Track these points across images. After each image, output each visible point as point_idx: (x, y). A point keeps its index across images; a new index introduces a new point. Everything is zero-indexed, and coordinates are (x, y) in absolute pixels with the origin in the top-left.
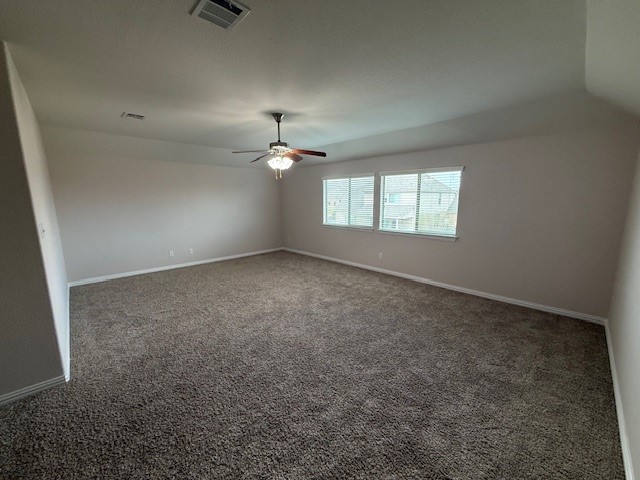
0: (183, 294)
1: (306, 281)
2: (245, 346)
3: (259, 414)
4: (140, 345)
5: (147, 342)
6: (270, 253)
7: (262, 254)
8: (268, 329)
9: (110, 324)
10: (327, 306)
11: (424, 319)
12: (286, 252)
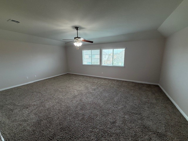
0: (40, 93)
1: (83, 83)
2: (77, 107)
3: (98, 130)
4: (32, 116)
5: (35, 114)
6: (64, 75)
7: (62, 75)
8: (81, 100)
9: (12, 110)
10: (94, 90)
11: (122, 89)
12: (70, 74)
